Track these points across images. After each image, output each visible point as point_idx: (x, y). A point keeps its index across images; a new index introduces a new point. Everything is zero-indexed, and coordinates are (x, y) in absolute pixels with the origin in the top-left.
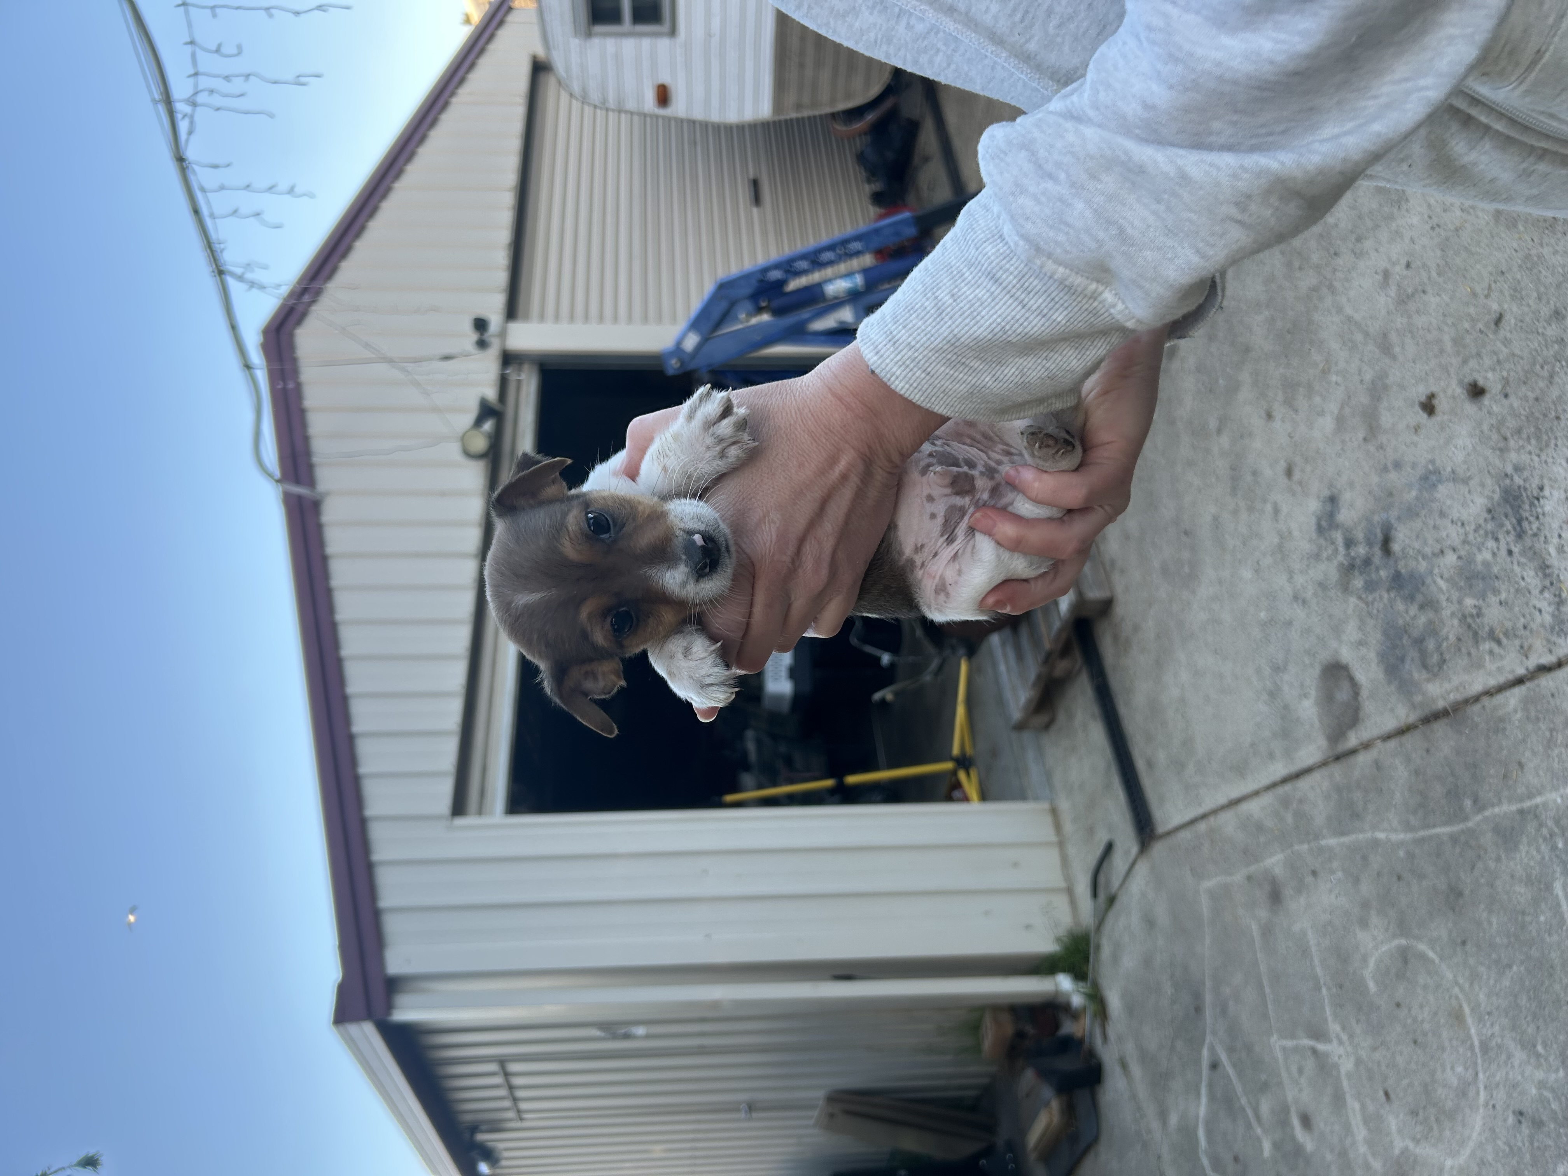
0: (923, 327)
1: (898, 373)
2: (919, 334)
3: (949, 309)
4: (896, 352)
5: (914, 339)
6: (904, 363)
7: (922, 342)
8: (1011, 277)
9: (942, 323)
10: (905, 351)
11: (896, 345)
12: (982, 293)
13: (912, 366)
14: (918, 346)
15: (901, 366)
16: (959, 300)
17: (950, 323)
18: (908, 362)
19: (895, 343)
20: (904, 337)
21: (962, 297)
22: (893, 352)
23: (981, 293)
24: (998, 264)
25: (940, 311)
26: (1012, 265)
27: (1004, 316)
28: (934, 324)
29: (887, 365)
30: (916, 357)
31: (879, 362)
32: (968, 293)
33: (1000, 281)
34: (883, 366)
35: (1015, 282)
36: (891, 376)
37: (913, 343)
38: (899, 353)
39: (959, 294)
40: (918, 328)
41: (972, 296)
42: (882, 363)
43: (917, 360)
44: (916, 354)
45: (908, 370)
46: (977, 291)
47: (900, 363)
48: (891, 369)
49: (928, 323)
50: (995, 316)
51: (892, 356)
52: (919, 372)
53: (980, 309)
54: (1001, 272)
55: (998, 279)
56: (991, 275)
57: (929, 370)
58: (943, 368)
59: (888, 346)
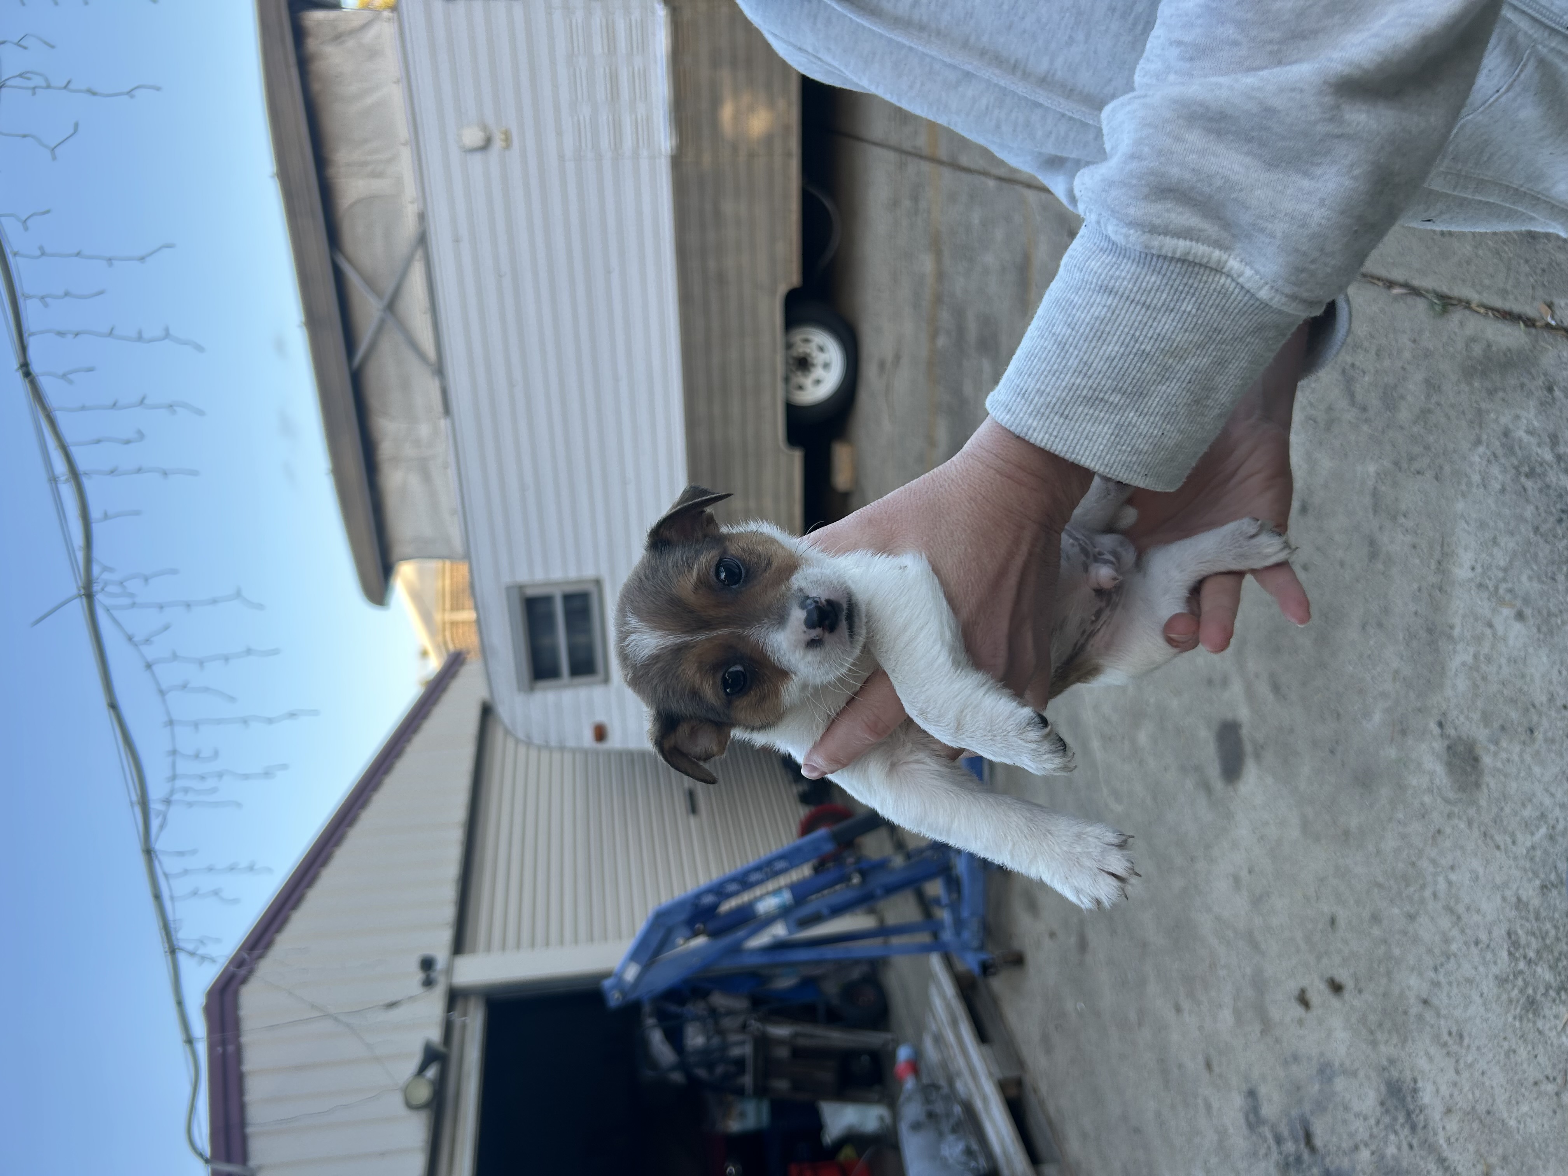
0: (1048, 368)
1: (1035, 424)
2: (1046, 377)
3: (1071, 339)
4: (1028, 403)
5: (1043, 383)
6: (1038, 412)
7: (1052, 383)
8: (1125, 283)
9: (1068, 356)
10: (1036, 399)
11: (1026, 396)
12: (1098, 310)
13: (1047, 412)
14: (1048, 389)
15: (1036, 416)
16: (1077, 327)
17: (1076, 352)
18: (1042, 410)
19: (1024, 394)
20: (1032, 385)
21: (1079, 323)
22: (1025, 404)
23: (1096, 311)
24: (1107, 274)
25: (1062, 345)
26: (1122, 270)
27: (1130, 324)
28: (1059, 360)
29: (1022, 418)
30: (1050, 403)
31: (1012, 419)
32: (1083, 316)
33: (1115, 290)
34: (1017, 421)
35: (1130, 286)
36: (1028, 430)
37: (1043, 387)
38: (1031, 403)
39: (1075, 321)
40: (1043, 372)
41: (1089, 317)
42: (1015, 419)
43: (1051, 405)
44: (1049, 399)
45: (1044, 418)
46: (1092, 310)
47: (1034, 413)
48: (1026, 421)
49: (1051, 363)
50: (1121, 328)
51: (1024, 409)
52: (1056, 418)
53: (1102, 327)
54: (1113, 281)
55: (1112, 289)
56: (1103, 288)
57: (1066, 412)
58: (1081, 409)
59: (1018, 400)
